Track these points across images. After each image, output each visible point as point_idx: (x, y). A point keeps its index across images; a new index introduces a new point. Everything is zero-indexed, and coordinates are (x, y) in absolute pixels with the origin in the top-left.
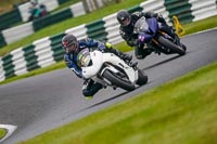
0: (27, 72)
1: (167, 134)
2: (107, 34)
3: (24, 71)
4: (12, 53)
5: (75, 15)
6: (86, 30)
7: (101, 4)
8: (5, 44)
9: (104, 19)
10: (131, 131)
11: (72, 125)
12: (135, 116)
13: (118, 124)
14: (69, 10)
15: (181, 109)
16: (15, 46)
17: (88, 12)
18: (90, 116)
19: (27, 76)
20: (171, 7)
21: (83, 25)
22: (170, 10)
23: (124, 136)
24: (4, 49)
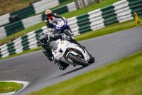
0: (37, 47)
1: (128, 89)
2: (90, 23)
3: (35, 46)
4: (28, 34)
5: (70, 11)
6: (77, 20)
7: (87, 4)
8: (23, 28)
9: (89, 13)
10: (104, 87)
11: (66, 82)
12: (107, 77)
13: (96, 82)
14: (66, 7)
15: (137, 73)
16: (30, 29)
17: (78, 8)
18: (77, 77)
19: (37, 50)
20: (133, 6)
21: (75, 17)
22: (132, 9)
23: (100, 90)
24: (22, 32)
